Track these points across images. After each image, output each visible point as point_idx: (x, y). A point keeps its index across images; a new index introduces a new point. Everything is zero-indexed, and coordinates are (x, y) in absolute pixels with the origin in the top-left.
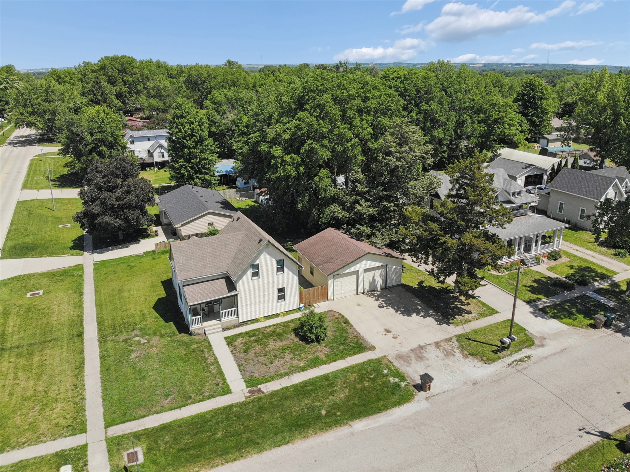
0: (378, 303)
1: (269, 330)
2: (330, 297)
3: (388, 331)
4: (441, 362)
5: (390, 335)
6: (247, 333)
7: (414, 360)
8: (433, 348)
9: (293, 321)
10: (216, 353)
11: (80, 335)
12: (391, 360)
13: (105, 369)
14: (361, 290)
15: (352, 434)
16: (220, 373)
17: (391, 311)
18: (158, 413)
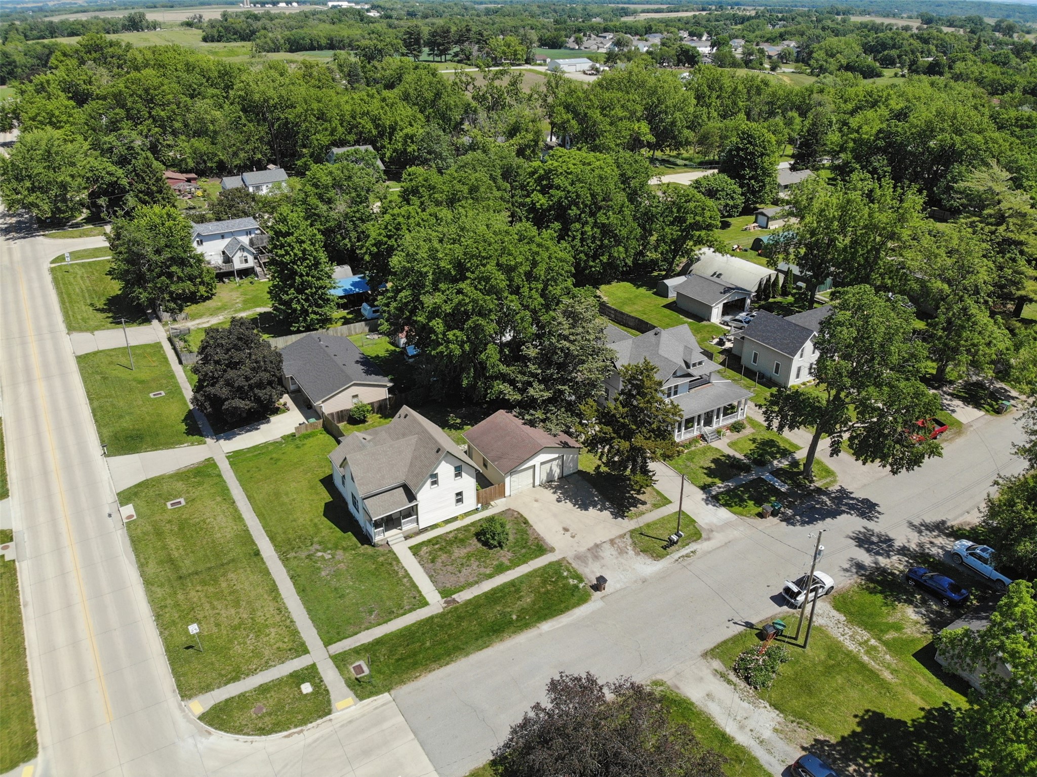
0: (556, 496)
1: (451, 536)
2: (507, 494)
3: (566, 530)
4: (615, 561)
5: (568, 534)
6: (429, 541)
7: (591, 560)
8: (607, 546)
9: (473, 524)
10: (404, 565)
11: (257, 553)
12: (570, 561)
13: (302, 591)
14: (537, 483)
15: (541, 635)
16: (414, 586)
17: (569, 505)
18: (368, 629)
